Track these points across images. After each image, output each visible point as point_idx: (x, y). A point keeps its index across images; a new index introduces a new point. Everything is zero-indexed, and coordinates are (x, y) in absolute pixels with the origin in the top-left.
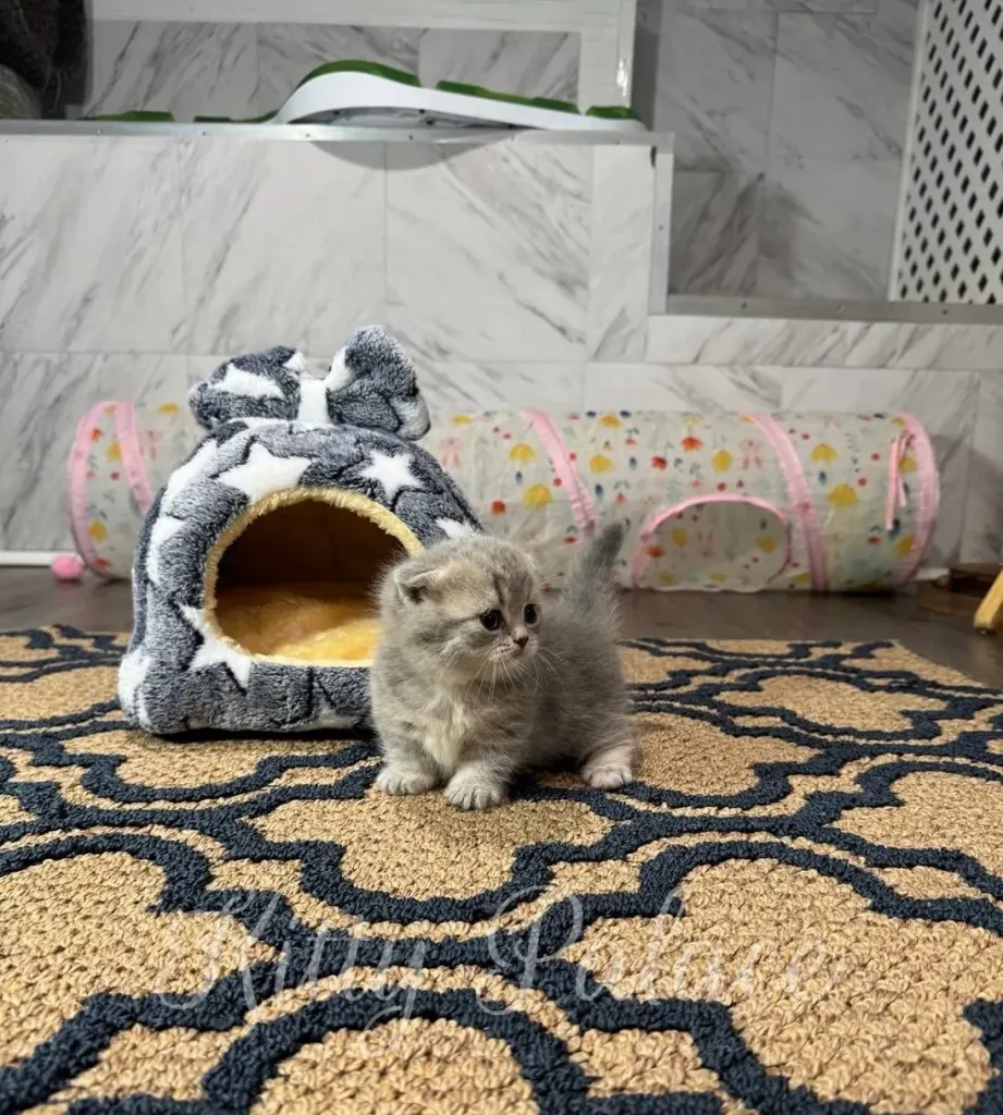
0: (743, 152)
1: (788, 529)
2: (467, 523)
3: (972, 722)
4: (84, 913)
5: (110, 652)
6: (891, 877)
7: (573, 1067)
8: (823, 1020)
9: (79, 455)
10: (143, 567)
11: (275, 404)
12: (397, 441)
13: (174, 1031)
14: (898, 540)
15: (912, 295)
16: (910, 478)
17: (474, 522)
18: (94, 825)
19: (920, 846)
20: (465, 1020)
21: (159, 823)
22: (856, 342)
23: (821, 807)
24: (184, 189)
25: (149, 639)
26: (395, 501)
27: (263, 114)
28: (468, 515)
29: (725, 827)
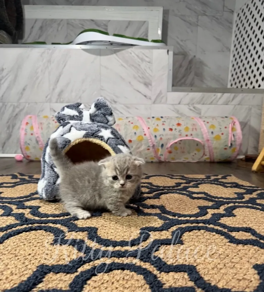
0: (190, 50)
1: (204, 146)
2: (125, 146)
3: (252, 195)
4: (35, 245)
5: (33, 180)
6: (233, 234)
7: (159, 281)
8: (219, 269)
9: (23, 129)
10: (44, 158)
11: (77, 117)
12: (107, 126)
13: (60, 274)
14: (232, 148)
15: (234, 86)
16: (234, 133)
17: (127, 146)
18: (34, 223)
19: (240, 226)
20: (131, 270)
21: (51, 223)
22: (220, 98)
23: (216, 217)
24: (49, 61)
25: (46, 176)
26: (107, 141)
27: (69, 42)
28: (125, 144)
29: (192, 222)
